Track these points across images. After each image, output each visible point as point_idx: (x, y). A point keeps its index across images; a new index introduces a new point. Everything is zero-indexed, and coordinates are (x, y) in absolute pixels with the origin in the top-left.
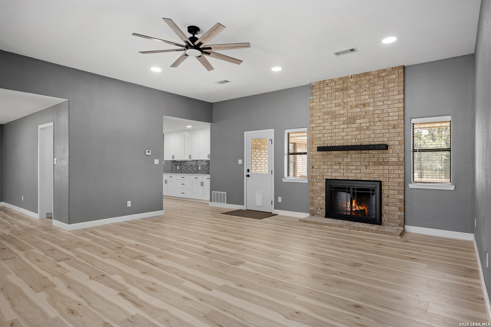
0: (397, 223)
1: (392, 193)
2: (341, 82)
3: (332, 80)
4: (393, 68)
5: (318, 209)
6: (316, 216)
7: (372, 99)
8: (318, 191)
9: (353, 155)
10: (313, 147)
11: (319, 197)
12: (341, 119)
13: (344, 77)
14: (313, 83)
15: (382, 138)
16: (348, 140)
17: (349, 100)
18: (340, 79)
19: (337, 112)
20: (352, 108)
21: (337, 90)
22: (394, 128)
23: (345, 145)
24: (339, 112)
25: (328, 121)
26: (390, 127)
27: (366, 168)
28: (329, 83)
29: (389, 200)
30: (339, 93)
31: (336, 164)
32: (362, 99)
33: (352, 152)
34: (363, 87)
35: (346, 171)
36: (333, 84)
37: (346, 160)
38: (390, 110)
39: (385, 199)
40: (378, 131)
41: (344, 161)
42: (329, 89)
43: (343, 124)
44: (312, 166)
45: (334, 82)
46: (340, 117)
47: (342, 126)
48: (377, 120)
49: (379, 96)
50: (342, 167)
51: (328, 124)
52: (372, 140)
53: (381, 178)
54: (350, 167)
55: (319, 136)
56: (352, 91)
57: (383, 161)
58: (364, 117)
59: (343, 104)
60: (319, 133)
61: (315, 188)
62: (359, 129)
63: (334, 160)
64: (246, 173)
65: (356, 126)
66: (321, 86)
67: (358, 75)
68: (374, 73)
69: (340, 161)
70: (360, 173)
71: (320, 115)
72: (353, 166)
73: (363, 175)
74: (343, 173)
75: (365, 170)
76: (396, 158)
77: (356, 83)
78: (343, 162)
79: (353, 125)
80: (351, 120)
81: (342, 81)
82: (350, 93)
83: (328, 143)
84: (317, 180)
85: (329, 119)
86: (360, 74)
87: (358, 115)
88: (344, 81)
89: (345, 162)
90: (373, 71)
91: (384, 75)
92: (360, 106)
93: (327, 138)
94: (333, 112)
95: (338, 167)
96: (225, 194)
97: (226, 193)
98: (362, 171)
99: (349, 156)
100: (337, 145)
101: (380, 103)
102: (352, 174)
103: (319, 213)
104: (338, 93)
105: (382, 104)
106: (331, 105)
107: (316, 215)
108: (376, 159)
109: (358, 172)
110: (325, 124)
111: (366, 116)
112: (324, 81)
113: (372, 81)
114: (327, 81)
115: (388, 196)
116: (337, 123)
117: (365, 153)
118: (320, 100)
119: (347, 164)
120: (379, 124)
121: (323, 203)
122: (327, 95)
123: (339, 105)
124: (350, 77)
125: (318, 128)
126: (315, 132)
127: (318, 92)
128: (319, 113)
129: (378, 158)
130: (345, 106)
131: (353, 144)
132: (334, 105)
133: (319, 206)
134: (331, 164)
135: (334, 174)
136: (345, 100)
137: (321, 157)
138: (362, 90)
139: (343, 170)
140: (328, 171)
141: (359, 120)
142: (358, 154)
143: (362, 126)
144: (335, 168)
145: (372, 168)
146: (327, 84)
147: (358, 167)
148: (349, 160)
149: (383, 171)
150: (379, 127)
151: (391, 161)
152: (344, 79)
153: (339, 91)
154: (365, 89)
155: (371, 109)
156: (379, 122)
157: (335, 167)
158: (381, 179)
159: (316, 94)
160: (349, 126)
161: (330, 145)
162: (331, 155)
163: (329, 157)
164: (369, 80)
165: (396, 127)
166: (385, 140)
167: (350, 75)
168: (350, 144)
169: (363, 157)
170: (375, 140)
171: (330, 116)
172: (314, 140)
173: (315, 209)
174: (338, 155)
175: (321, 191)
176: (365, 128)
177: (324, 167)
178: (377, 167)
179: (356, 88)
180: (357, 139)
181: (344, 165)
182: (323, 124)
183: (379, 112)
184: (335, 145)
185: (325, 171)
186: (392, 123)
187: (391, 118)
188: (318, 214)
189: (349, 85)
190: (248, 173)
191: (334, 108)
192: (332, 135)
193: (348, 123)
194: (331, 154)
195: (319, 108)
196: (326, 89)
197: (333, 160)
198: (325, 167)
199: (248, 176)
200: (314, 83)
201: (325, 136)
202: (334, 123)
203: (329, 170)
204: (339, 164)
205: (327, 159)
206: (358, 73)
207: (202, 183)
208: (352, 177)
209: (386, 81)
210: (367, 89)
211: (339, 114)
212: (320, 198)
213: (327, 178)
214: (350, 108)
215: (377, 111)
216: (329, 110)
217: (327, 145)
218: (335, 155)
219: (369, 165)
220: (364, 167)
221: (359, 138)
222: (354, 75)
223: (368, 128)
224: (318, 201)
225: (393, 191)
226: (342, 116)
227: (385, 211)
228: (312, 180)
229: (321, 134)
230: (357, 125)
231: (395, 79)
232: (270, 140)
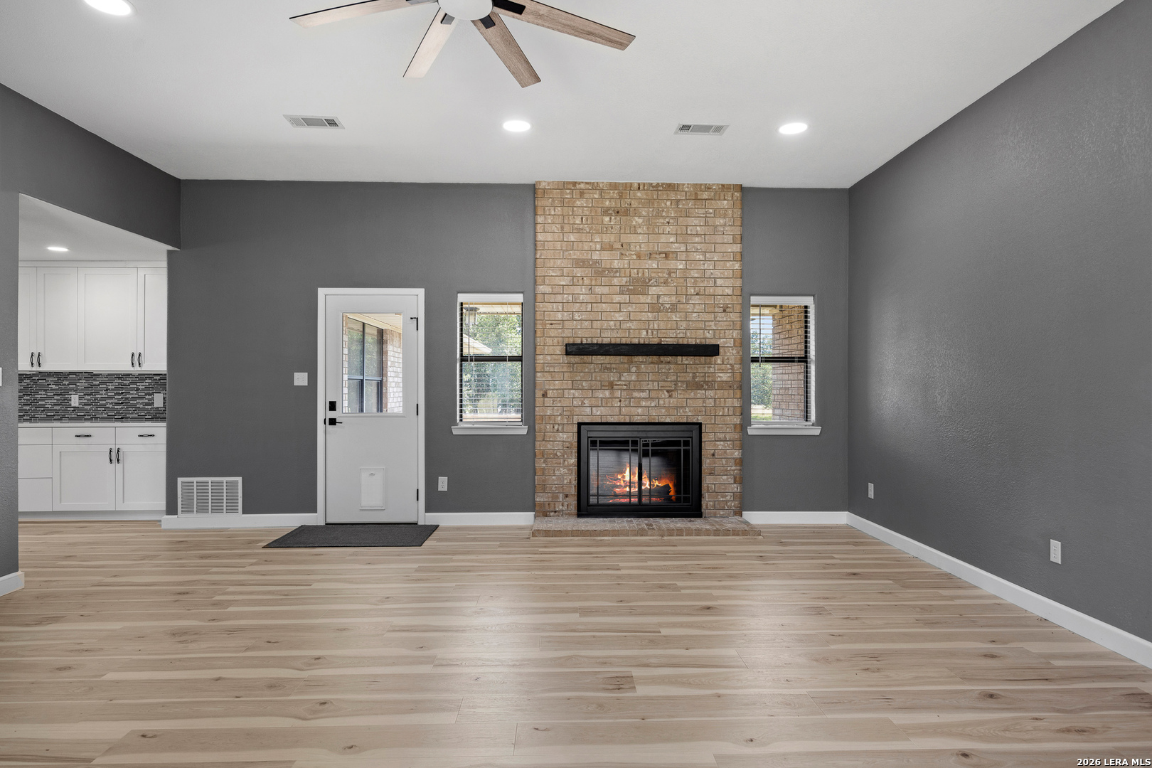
0: (730, 508)
1: (720, 447)
2: (614, 194)
3: (594, 186)
4: (723, 185)
5: (558, 497)
6: (553, 516)
7: (683, 245)
8: (558, 454)
9: (643, 366)
10: (545, 345)
11: (561, 469)
12: (615, 281)
13: (623, 183)
14: (546, 184)
15: (702, 331)
16: (631, 331)
17: (632, 238)
18: (614, 186)
19: (605, 265)
20: (639, 257)
21: (606, 212)
22: (724, 311)
23: (624, 341)
24: (611, 264)
25: (583, 282)
26: (717, 310)
27: (670, 396)
28: (585, 191)
29: (715, 463)
30: (611, 218)
31: (602, 388)
32: (662, 241)
33: (640, 358)
34: (664, 214)
35: (627, 403)
36: (596, 196)
37: (625, 376)
38: (718, 273)
39: (708, 461)
40: (695, 315)
41: (623, 379)
42: (585, 205)
43: (620, 294)
44: (542, 392)
45: (598, 192)
46: (612, 275)
47: (617, 298)
48: (692, 291)
49: (697, 239)
50: (618, 394)
51: (583, 290)
52: (681, 335)
53: (700, 418)
54: (636, 394)
55: (559, 316)
56: (640, 221)
57: (705, 382)
58: (666, 283)
59: (620, 247)
60: (560, 309)
61: (549, 447)
62: (656, 307)
63: (598, 378)
64: (322, 413)
65: (648, 301)
66: (567, 194)
67: (653, 187)
68: (686, 189)
69: (612, 379)
70: (658, 406)
71: (563, 265)
72: (643, 391)
73: (663, 411)
74: (620, 406)
75: (667, 400)
76: (728, 375)
77: (650, 202)
78: (620, 383)
79: (642, 299)
80: (638, 286)
81: (616, 192)
82: (634, 223)
83: (585, 336)
84: (556, 427)
85: (585, 278)
86: (658, 184)
87: (653, 275)
88: (622, 193)
89: (624, 383)
90: (684, 185)
91: (707, 197)
92: (657, 256)
93: (582, 324)
94: (596, 262)
95: (607, 393)
96: (237, 482)
97: (239, 479)
98: (661, 402)
99: (634, 369)
100: (606, 341)
101: (698, 257)
102: (640, 410)
103: (561, 507)
104: (607, 219)
105: (701, 257)
106: (591, 244)
107: (552, 514)
108: (691, 375)
109: (653, 404)
110: (577, 290)
111: (670, 280)
112: (575, 184)
113: (683, 205)
114: (582, 186)
115: (713, 455)
116: (606, 290)
117: (669, 363)
118: (562, 228)
119: (629, 387)
120: (696, 300)
121: (570, 482)
122: (582, 219)
123: (611, 248)
124: (636, 186)
125: (559, 298)
126: (549, 307)
127: (559, 209)
128: (559, 261)
129: (694, 373)
130: (623, 252)
131: (642, 342)
132: (598, 247)
133: (561, 490)
134: (591, 386)
135: (597, 412)
136: (624, 238)
137: (565, 369)
138: (661, 220)
139: (620, 401)
140: (583, 403)
141: (654, 288)
142: (652, 363)
143: (661, 301)
144: (601, 396)
145: (682, 396)
146: (582, 194)
147: (653, 394)
148: (634, 378)
149: (704, 402)
150: (697, 307)
151: (719, 379)
152: (623, 189)
153: (610, 215)
154: (667, 220)
155: (681, 267)
156: (697, 297)
157: (600, 394)
158: (700, 419)
159: (553, 213)
160: (634, 298)
161: (589, 341)
162: (592, 366)
163: (586, 370)
164: (678, 201)
165: (728, 310)
166: (708, 335)
167: (635, 181)
168: (636, 341)
169: (663, 371)
170: (688, 334)
171: (588, 271)
172: (548, 326)
173: (550, 500)
174: (608, 366)
175: (565, 453)
176: (668, 306)
177: (574, 394)
178: (692, 394)
179: (648, 214)
180: (650, 331)
181: (621, 390)
182: (572, 287)
183: (696, 275)
184: (600, 342)
185: (575, 402)
186: (721, 302)
187: (719, 291)
188: (559, 512)
189: (635, 204)
190: (332, 415)
191: (597, 252)
192: (592, 316)
193: (631, 293)
194: (592, 363)
195: (561, 247)
196: (578, 203)
197: (596, 377)
198: (577, 395)
199: (333, 422)
200: (549, 183)
201: (577, 318)
202: (598, 290)
203: (586, 401)
204: (611, 386)
205: (582, 374)
206: (655, 182)
207: (114, 454)
208: (639, 417)
209: (711, 211)
210: (671, 221)
211: (610, 270)
212: (562, 470)
213: (580, 421)
214: (635, 257)
215: (692, 272)
216: (585, 256)
217: (582, 342)
218: (602, 364)
219: (676, 389)
220: (666, 393)
221: (656, 327)
222: (644, 184)
223: (674, 308)
224: (557, 479)
225: (722, 443)
226: (618, 274)
227: (708, 487)
228: (542, 426)
229: (566, 314)
230: (652, 298)
231: (726, 210)
232: (412, 318)
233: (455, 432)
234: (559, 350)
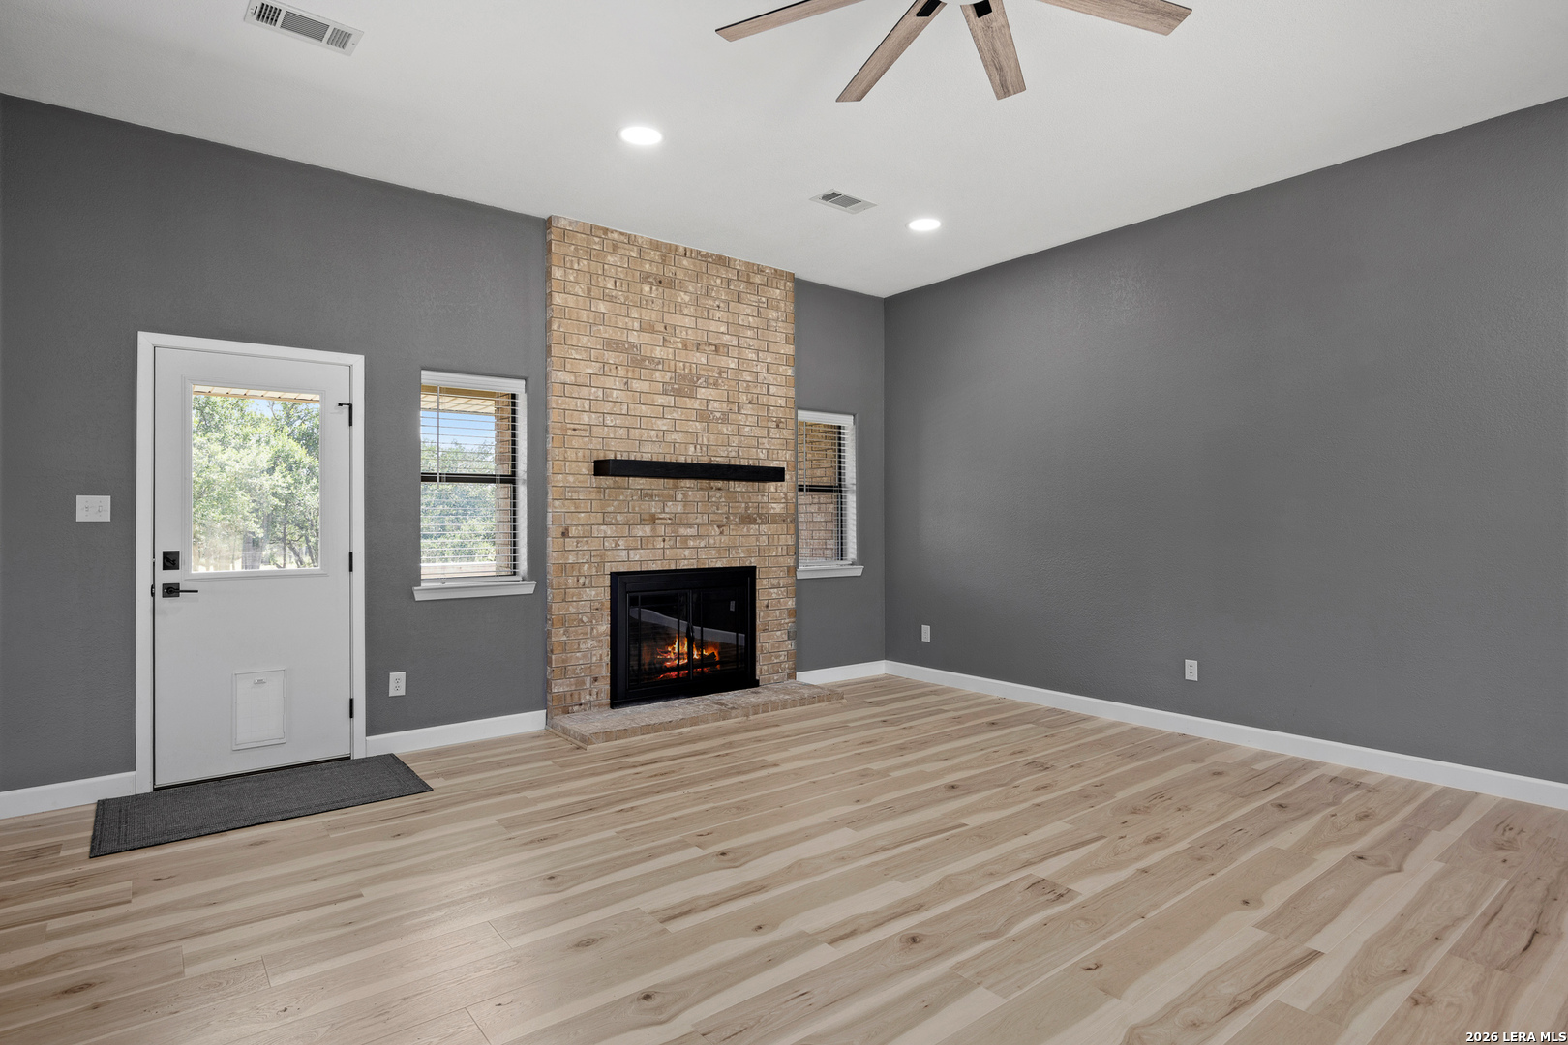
0: (783, 670)
1: (774, 596)
2: (656, 256)
3: (631, 240)
4: (776, 270)
5: (584, 683)
6: (578, 712)
7: (734, 337)
8: (585, 619)
9: (690, 493)
10: (565, 460)
11: (589, 641)
12: (658, 375)
13: (666, 244)
14: (566, 222)
15: (754, 450)
16: (676, 445)
17: (678, 320)
18: (656, 246)
19: (646, 351)
20: (685, 347)
21: (645, 278)
22: (778, 426)
23: (668, 459)
24: (652, 352)
25: (617, 373)
26: (770, 424)
27: (721, 533)
28: (619, 244)
29: (769, 617)
30: (651, 289)
31: (642, 522)
32: (711, 329)
33: (688, 483)
34: (714, 294)
35: (671, 543)
36: (634, 254)
37: (670, 507)
38: (770, 379)
39: (762, 614)
40: (747, 428)
41: (667, 510)
42: (619, 264)
43: (663, 394)
44: (561, 530)
45: (635, 248)
46: (653, 366)
47: (661, 400)
48: (744, 398)
49: (749, 333)
50: (661, 530)
51: (617, 383)
52: (733, 454)
53: (753, 560)
54: (683, 531)
55: (585, 418)
56: (687, 298)
57: (758, 514)
58: (716, 384)
59: (663, 329)
60: (587, 408)
61: (572, 610)
62: (704, 416)
63: (637, 509)
65: (696, 406)
66: (596, 243)
67: (701, 256)
68: (738, 267)
69: (654, 510)
70: (708, 546)
71: (590, 345)
72: (690, 526)
73: (714, 552)
74: (663, 548)
75: (718, 538)
76: (782, 505)
77: (697, 277)
78: (663, 515)
79: (690, 403)
80: (684, 385)
81: (658, 253)
82: (680, 300)
83: (619, 450)
84: (581, 581)
85: (619, 367)
86: (707, 253)
87: (702, 373)
88: (665, 256)
89: (668, 516)
90: (735, 261)
91: (759, 282)
92: (706, 348)
93: (615, 431)
94: (633, 346)
95: (648, 530)
98: (712, 541)
99: (680, 497)
100: (646, 457)
101: (750, 355)
102: (687, 552)
103: (588, 697)
104: (647, 288)
105: (754, 357)
106: (627, 320)
107: (576, 708)
108: (743, 505)
109: (702, 545)
110: (609, 382)
111: (720, 381)
112: (606, 231)
113: (735, 286)
114: (615, 236)
115: (767, 606)
116: (645, 386)
117: (720, 489)
118: (589, 291)
119: (676, 521)
120: (748, 410)
121: (601, 659)
122: (615, 282)
123: (652, 330)
124: (682, 250)
125: (585, 392)
126: (572, 404)
127: (585, 262)
128: (585, 338)
129: (746, 503)
130: (667, 338)
131: (689, 461)
132: (636, 325)
133: (588, 671)
134: (628, 521)
135: (635, 556)
136: (670, 319)
137: (594, 496)
138: (711, 302)
139: (664, 541)
140: (617, 544)
141: (703, 390)
142: (701, 489)
143: (710, 408)
144: (640, 534)
145: (734, 533)
146: (615, 247)
147: (702, 531)
148: (680, 509)
149: (757, 540)
150: (750, 419)
151: (772, 511)
152: (668, 252)
153: (651, 284)
154: (717, 303)
155: (732, 366)
156: (750, 406)
157: (639, 531)
158: (752, 562)
159: (576, 267)
160: (680, 401)
161: (625, 457)
162: (629, 492)
163: (622, 498)
164: (729, 280)
165: (781, 425)
166: (761, 456)
167: (682, 245)
168: (682, 459)
169: (714, 500)
170: (741, 453)
171: (623, 358)
172: (570, 432)
173: (573, 688)
174: (649, 492)
175: (593, 617)
176: (718, 415)
177: (605, 533)
178: (745, 530)
179: (696, 290)
180: (698, 447)
181: (665, 525)
182: (602, 378)
183: (748, 379)
184: (638, 459)
185: (606, 544)
186: (774, 415)
187: (772, 401)
188: (585, 704)
189: (680, 275)
190: (170, 577)
191: (635, 333)
192: (628, 421)
193: (678, 393)
194: (628, 488)
195: (588, 318)
196: (610, 259)
197: (634, 509)
198: (609, 533)
200: (571, 223)
201: (608, 422)
202: (636, 385)
203: (621, 542)
204: (653, 519)
205: (615, 503)
206: (704, 251)
208: (686, 562)
209: (764, 299)
210: (722, 305)
211: (651, 359)
212: (590, 643)
213: (614, 570)
214: (680, 346)
215: (744, 373)
216: (619, 335)
217: (615, 457)
218: (641, 489)
219: (727, 524)
220: (717, 529)
221: (705, 443)
222: (691, 250)
223: (725, 419)
224: (583, 656)
225: (776, 590)
226: (660, 367)
227: (762, 647)
228: (562, 580)
229: (594, 416)
230: (701, 403)
231: (778, 301)
232: (340, 405)
233: (418, 597)
234: (586, 468)
